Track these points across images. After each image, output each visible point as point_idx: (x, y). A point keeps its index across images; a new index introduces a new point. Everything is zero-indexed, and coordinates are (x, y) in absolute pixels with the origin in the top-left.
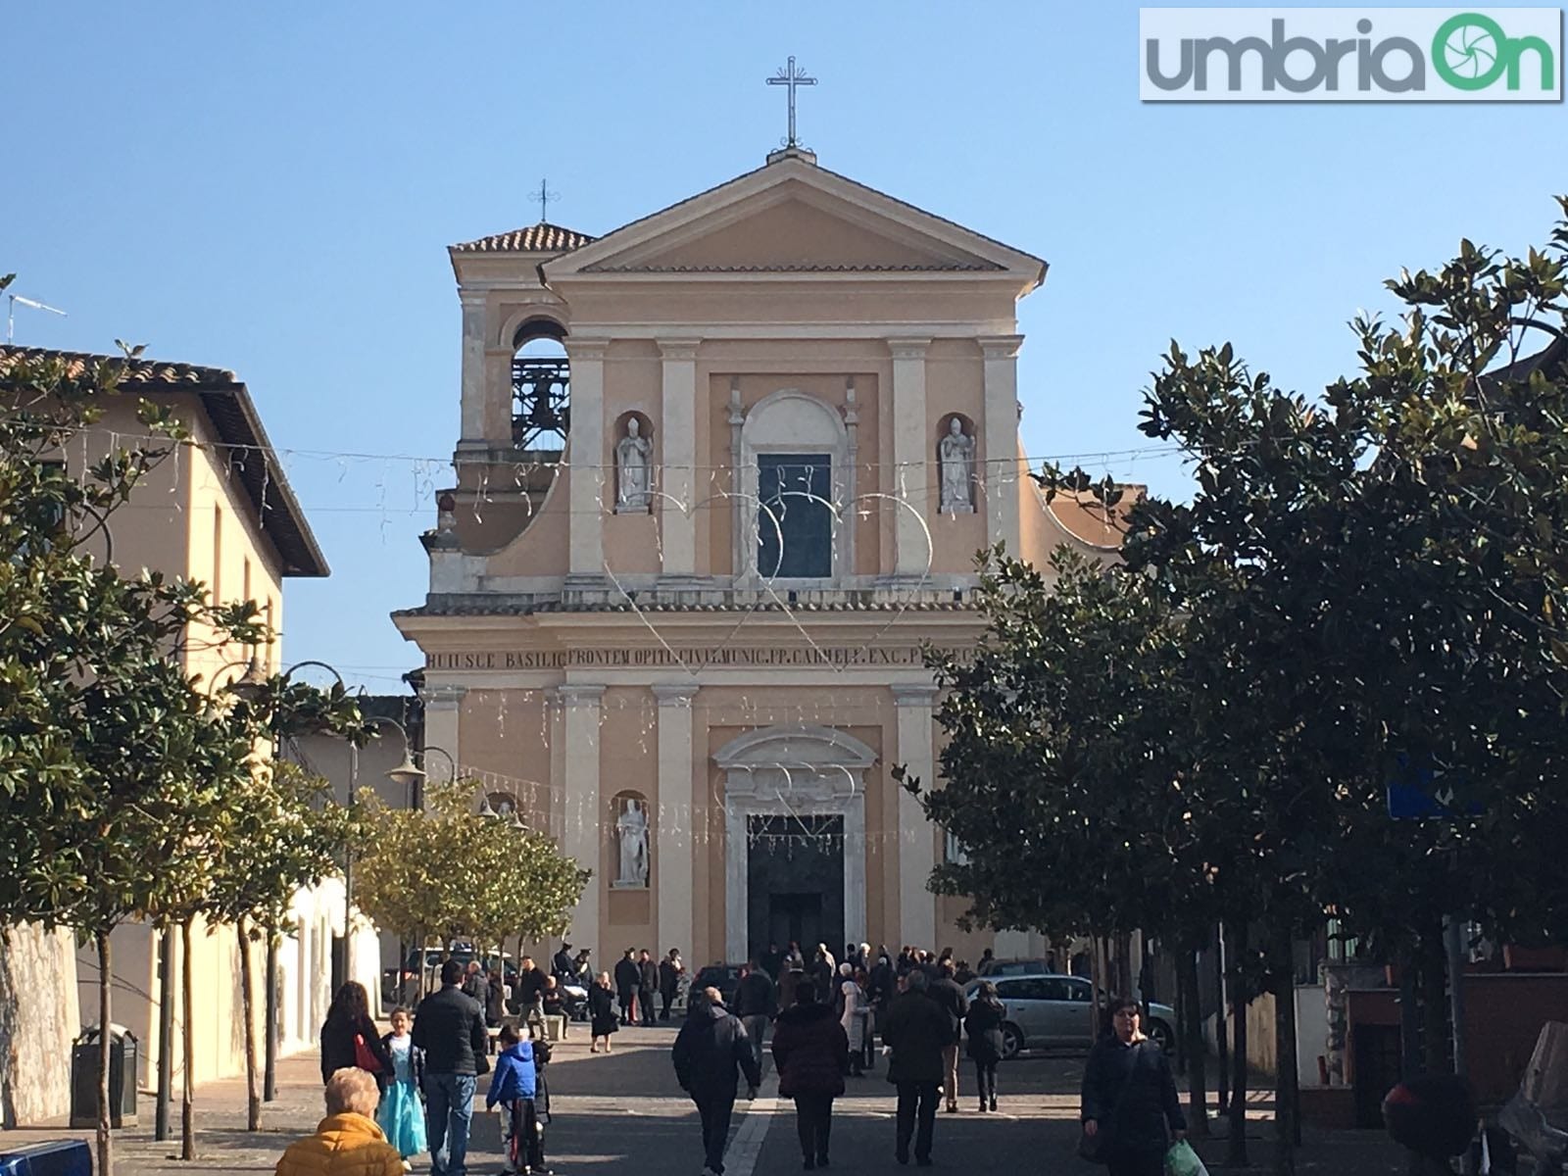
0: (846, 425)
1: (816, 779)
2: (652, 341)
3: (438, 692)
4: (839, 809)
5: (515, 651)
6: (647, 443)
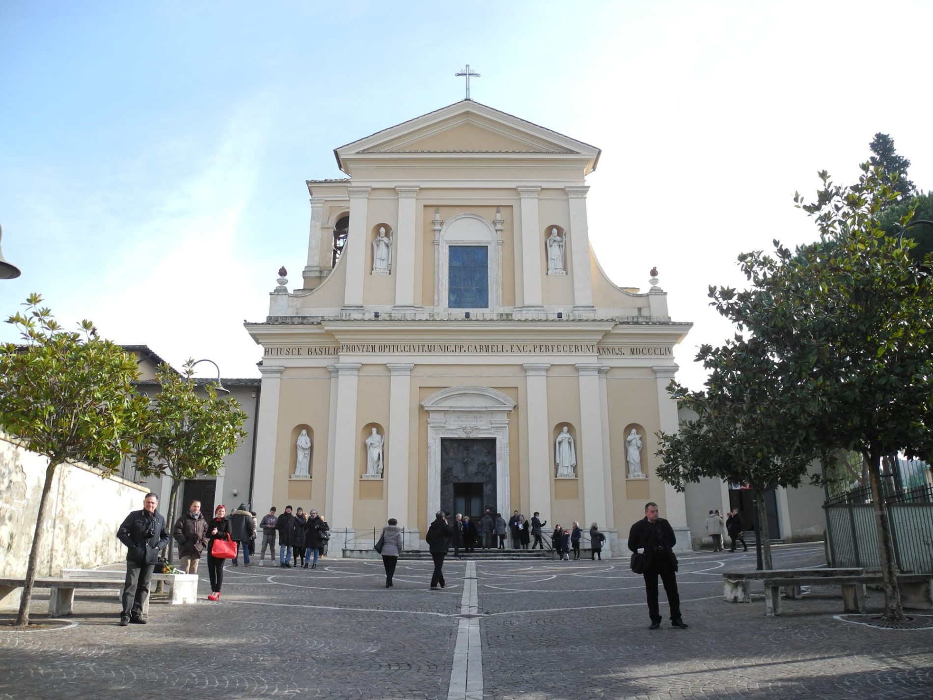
0: (496, 231)
1: (481, 417)
2: (394, 189)
3: (270, 368)
4: (493, 434)
5: (313, 346)
6: (389, 239)
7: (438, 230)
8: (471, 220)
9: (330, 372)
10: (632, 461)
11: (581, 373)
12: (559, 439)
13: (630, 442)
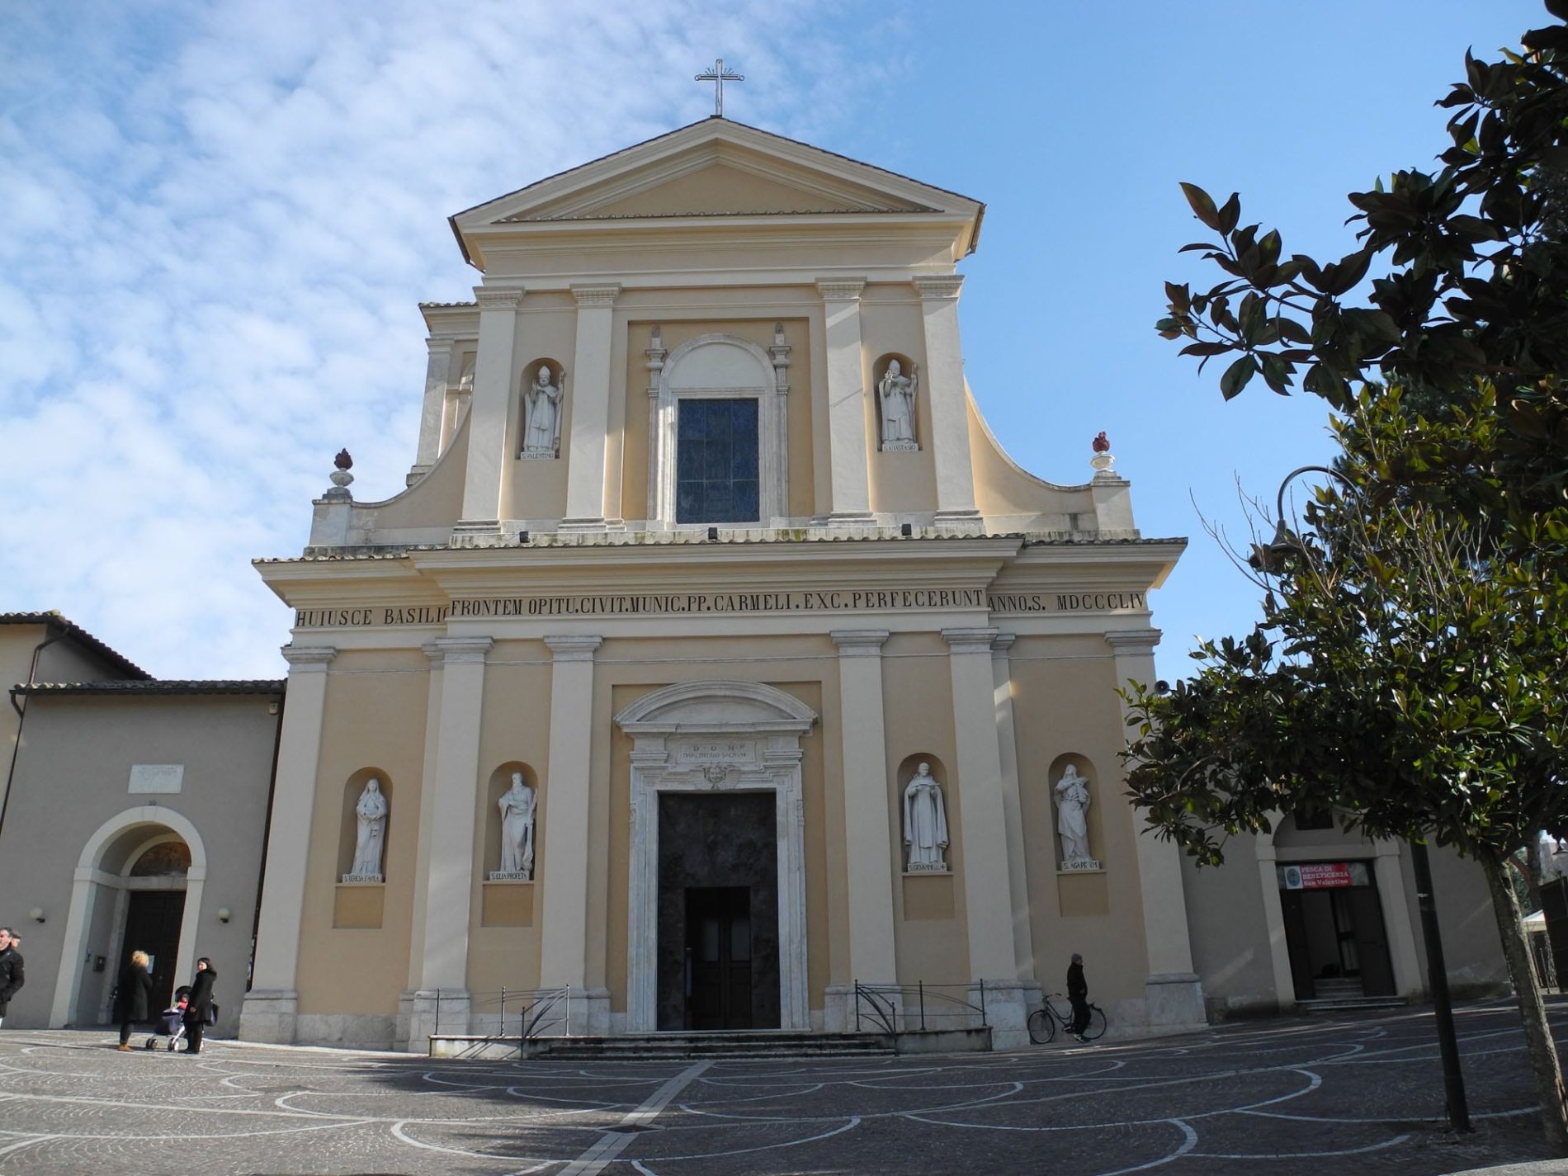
0: (775, 367)
1: (742, 746)
2: (566, 293)
3: (304, 651)
4: (771, 781)
5: (395, 604)
6: (558, 389)
7: (656, 369)
8: (723, 347)
9: (429, 659)
10: (1069, 834)
11: (954, 649)
12: (910, 790)
13: (1062, 793)
